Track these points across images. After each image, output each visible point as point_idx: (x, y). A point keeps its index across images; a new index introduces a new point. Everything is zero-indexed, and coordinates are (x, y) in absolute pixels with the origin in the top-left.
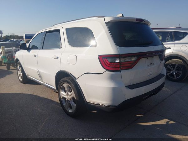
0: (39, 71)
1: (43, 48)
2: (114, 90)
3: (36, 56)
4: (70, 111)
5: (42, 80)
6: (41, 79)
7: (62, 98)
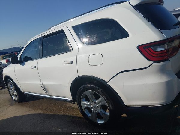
0: (43, 83)
1: (42, 57)
2: (168, 84)
3: (35, 67)
4: (100, 122)
5: (48, 94)
6: (47, 92)
7: (85, 109)
